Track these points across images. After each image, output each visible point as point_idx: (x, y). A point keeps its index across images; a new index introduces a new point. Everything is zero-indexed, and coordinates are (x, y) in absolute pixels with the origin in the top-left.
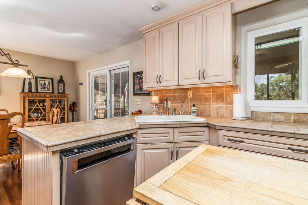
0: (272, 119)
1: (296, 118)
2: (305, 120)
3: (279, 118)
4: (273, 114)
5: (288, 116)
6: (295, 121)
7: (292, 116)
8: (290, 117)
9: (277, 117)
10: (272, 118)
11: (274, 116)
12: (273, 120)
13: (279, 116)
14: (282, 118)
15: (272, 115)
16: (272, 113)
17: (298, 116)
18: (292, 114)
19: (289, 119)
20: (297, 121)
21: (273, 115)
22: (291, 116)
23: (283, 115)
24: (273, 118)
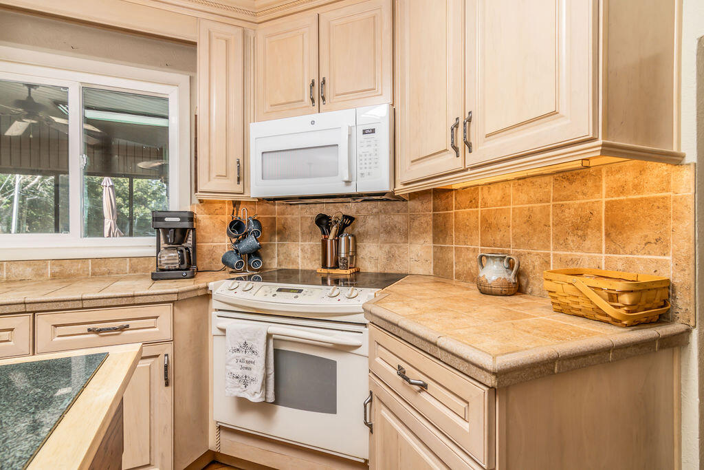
0: (5, 276)
1: (57, 269)
2: (72, 271)
3: (22, 273)
4: (7, 265)
5: (41, 267)
6: (54, 277)
7: (49, 267)
8: (45, 269)
9: (17, 271)
10: (5, 273)
11: (9, 270)
12: (7, 278)
13: (20, 269)
14: (28, 272)
15: (5, 268)
16: (5, 263)
17: (61, 266)
18: (49, 261)
19: (43, 273)
20: (59, 276)
21: (7, 268)
22: (47, 265)
23: (30, 265)
24: (7, 273)
